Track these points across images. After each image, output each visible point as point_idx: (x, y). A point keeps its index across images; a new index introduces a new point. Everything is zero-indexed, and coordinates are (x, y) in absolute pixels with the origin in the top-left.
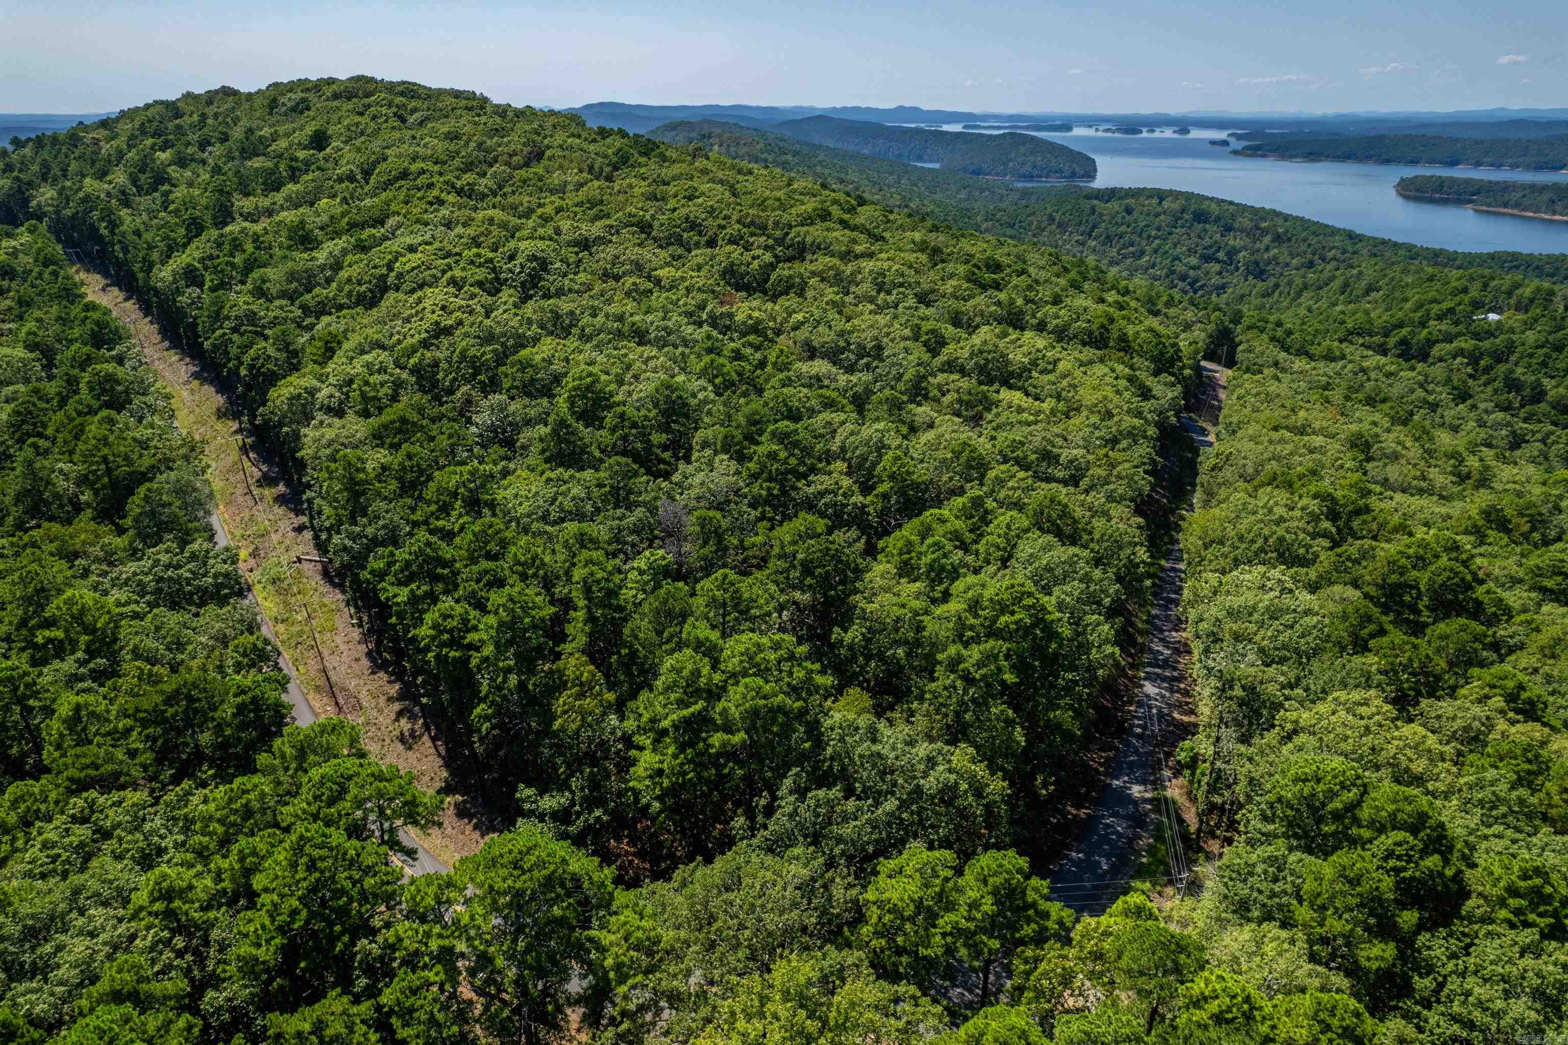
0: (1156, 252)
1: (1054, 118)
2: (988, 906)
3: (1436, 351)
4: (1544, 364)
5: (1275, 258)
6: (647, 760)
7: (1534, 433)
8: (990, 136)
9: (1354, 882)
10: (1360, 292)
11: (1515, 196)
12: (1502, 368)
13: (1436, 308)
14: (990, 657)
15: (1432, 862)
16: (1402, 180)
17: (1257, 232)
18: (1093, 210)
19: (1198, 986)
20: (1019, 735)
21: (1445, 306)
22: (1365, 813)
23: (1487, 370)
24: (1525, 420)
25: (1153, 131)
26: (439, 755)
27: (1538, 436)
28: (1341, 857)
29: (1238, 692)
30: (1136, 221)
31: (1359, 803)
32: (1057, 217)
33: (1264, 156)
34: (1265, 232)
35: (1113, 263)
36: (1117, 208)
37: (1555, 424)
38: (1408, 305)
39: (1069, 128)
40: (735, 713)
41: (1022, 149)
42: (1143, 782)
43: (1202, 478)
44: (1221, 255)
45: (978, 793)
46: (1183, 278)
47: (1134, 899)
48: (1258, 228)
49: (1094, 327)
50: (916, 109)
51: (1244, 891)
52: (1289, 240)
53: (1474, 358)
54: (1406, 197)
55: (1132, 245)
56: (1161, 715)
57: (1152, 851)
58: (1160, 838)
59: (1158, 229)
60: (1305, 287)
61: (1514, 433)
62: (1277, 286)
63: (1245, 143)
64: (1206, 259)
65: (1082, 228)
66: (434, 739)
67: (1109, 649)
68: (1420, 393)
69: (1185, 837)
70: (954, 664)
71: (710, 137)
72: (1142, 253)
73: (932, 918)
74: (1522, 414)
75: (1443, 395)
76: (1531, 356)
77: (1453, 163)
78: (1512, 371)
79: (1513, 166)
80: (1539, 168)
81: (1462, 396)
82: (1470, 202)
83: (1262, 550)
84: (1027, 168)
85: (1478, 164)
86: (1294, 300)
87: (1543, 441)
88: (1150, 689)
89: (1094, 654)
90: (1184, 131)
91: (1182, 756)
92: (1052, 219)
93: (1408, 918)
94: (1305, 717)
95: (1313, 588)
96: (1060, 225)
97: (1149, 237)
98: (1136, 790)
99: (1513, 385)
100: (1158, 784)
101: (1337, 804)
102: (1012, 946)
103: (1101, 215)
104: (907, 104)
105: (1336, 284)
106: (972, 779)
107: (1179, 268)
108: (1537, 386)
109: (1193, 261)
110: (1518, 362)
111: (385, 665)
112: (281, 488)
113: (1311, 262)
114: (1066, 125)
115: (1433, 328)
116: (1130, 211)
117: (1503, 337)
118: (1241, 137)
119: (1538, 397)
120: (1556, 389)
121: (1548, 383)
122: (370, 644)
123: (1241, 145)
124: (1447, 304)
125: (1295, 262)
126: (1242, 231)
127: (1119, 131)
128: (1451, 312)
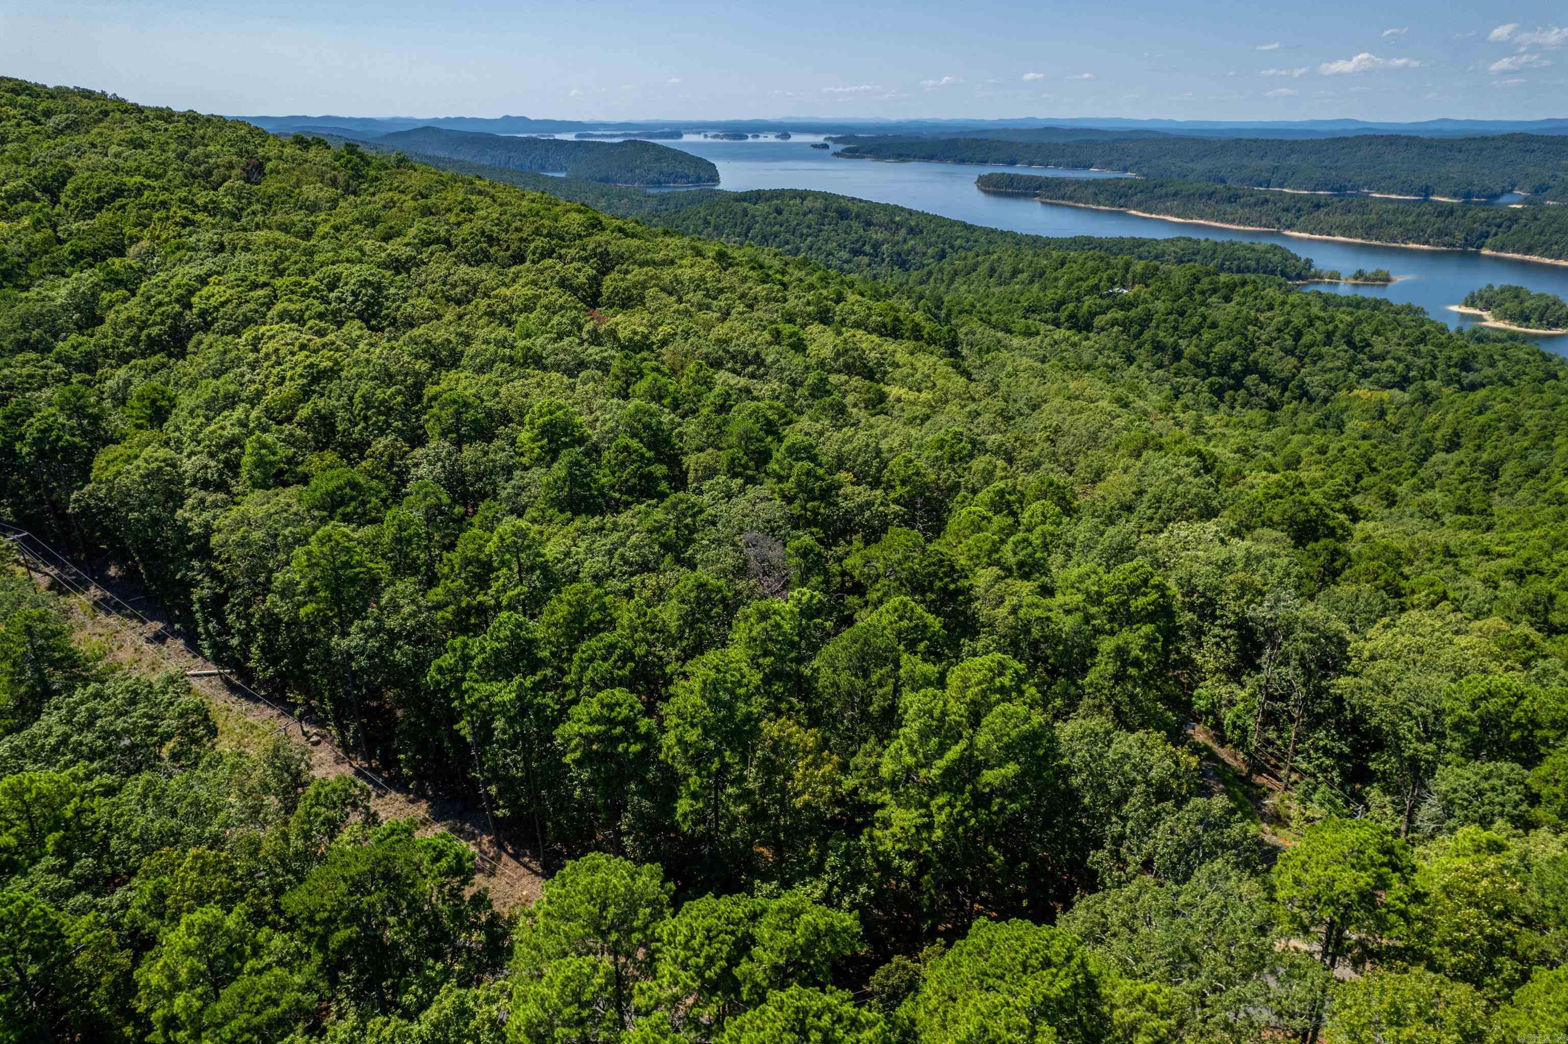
0: (810, 248)
1: (664, 125)
4: (1176, 328)
5: (913, 249)
6: (900, 818)
7: (1185, 385)
8: (612, 144)
10: (1008, 275)
11: (1069, 190)
12: (1148, 333)
13: (1084, 285)
16: (980, 177)
17: (893, 226)
18: (745, 213)
23: (1138, 335)
24: (1176, 375)
25: (757, 136)
26: (536, 874)
27: (1188, 387)
30: (787, 221)
32: (712, 220)
33: (862, 158)
34: (899, 225)
36: (766, 209)
37: (1196, 376)
38: (1061, 283)
39: (680, 136)
40: (999, 747)
41: (646, 156)
44: (867, 248)
48: (892, 222)
49: (887, 320)
50: (523, 119)
52: (921, 232)
53: (1125, 325)
54: (987, 192)
55: (787, 243)
59: (809, 227)
60: (956, 273)
62: (930, 273)
64: (856, 252)
65: (738, 230)
66: (516, 857)
72: (798, 251)
74: (1173, 370)
76: (1165, 321)
77: (1012, 163)
78: (1157, 335)
79: (1057, 165)
80: (1075, 166)
81: (1129, 358)
82: (1036, 195)
84: (653, 175)
85: (1031, 164)
86: (949, 285)
87: (1192, 391)
90: (786, 136)
92: (707, 223)
96: (716, 228)
97: (802, 235)
99: (1158, 347)
103: (753, 217)
104: (514, 114)
105: (983, 268)
108: (1175, 346)
109: (845, 255)
110: (1157, 327)
111: (397, 784)
112: (95, 592)
113: (943, 250)
114: (676, 132)
115: (1088, 302)
116: (779, 212)
117: (1140, 307)
118: (836, 141)
119: (1178, 355)
120: (1189, 347)
121: (1183, 343)
122: (359, 762)
123: (840, 147)
124: (1092, 282)
125: (930, 251)
126: (881, 226)
127: (726, 136)
128: (1095, 288)
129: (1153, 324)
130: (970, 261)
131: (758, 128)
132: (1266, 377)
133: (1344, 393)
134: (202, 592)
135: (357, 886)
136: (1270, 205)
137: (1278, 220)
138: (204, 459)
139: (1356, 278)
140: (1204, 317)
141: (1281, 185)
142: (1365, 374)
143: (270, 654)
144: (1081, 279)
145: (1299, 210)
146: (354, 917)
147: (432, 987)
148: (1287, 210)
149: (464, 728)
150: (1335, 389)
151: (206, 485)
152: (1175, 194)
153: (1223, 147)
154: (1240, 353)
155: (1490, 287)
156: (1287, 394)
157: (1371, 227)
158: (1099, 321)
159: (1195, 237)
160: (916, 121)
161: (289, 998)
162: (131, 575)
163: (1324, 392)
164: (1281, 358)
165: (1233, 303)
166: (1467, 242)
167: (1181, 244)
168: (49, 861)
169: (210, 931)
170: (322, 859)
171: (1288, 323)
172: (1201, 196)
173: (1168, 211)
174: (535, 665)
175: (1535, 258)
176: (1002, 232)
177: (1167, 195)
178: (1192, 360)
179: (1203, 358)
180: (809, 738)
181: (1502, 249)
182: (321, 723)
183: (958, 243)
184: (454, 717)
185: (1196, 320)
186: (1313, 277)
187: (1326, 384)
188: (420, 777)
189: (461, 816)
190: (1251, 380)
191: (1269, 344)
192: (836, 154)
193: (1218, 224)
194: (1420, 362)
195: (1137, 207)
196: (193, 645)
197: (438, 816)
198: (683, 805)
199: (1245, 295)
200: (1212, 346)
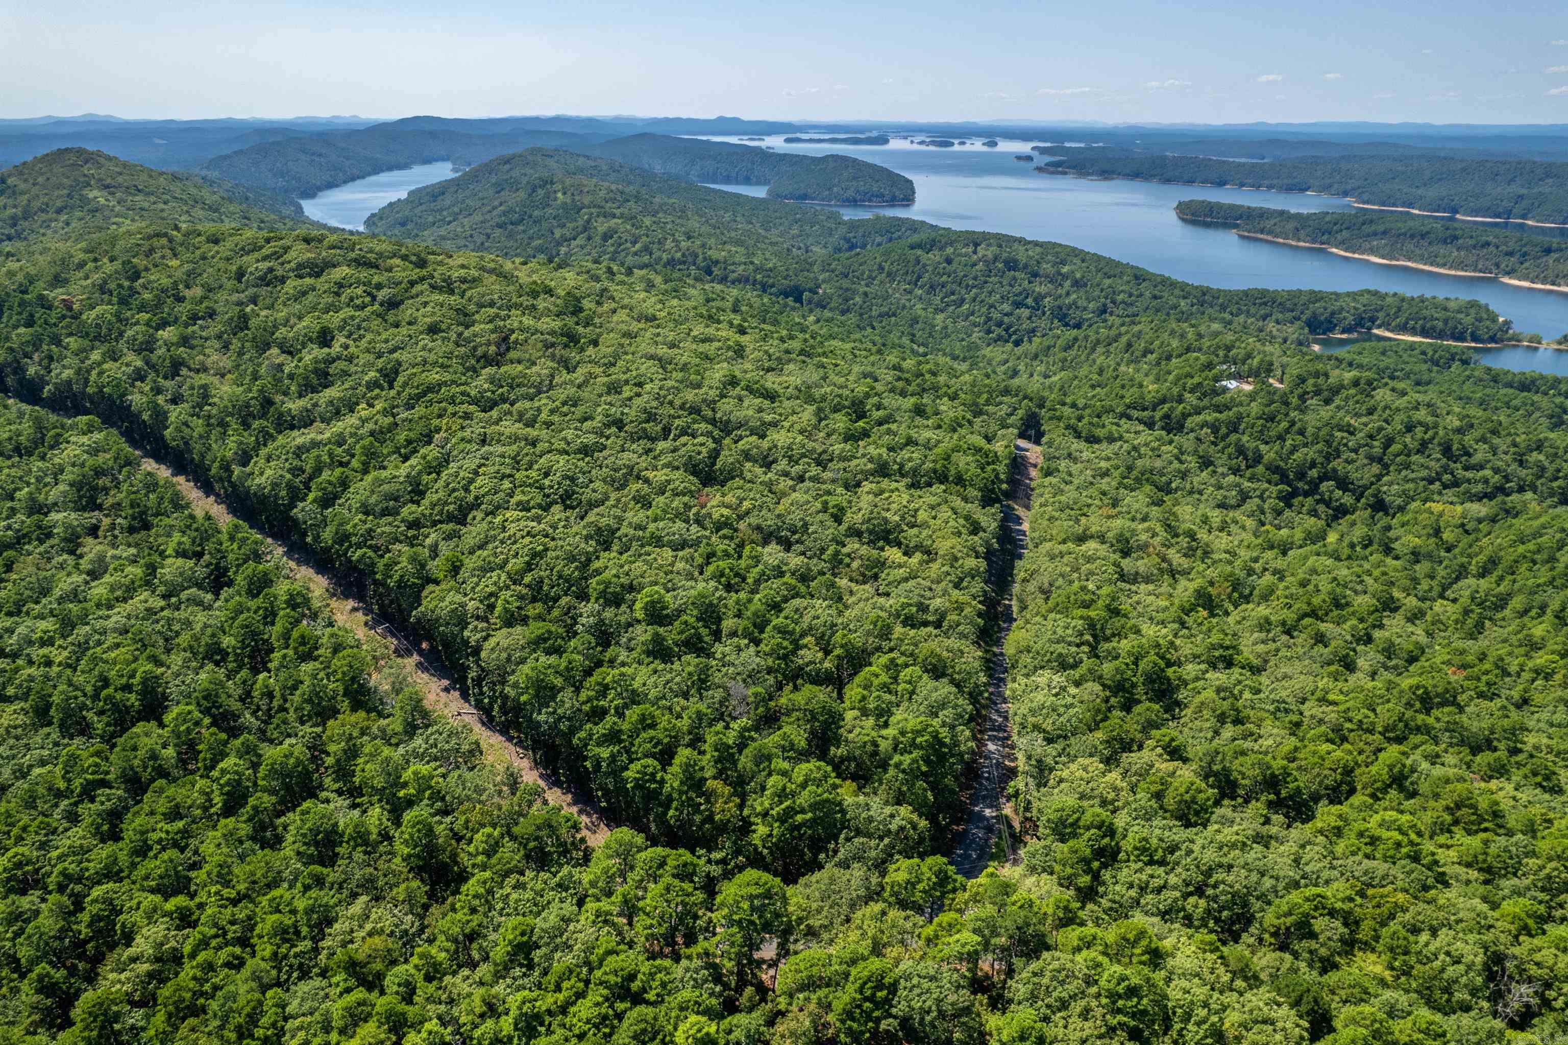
0: (974, 300)
2: (934, 879)
3: (1190, 423)
4: (1262, 432)
5: (1075, 303)
6: (761, 830)
7: (1254, 490)
9: (1076, 852)
11: (1269, 223)
12: (1233, 437)
13: (1190, 382)
14: (914, 761)
15: (1107, 840)
16: (1180, 203)
17: (1059, 278)
18: (918, 261)
19: (1014, 898)
20: (930, 796)
21: (1196, 380)
22: (1081, 823)
23: (1224, 438)
24: (1250, 480)
25: (963, 143)
27: (1258, 493)
28: (1071, 843)
29: (1033, 762)
31: (1079, 819)
32: (886, 266)
33: (1064, 173)
34: (1065, 276)
35: (938, 310)
36: (938, 258)
37: (1269, 482)
38: (1170, 379)
39: (886, 141)
40: (806, 805)
41: (845, 171)
42: (991, 807)
43: (1016, 588)
44: (1029, 301)
45: (914, 827)
46: (999, 324)
47: (990, 870)
48: (1059, 274)
50: (735, 119)
51: (1034, 861)
52: (1085, 285)
53: (1215, 428)
55: (953, 293)
56: (998, 764)
57: (997, 845)
58: (1000, 838)
59: (975, 278)
61: (1241, 492)
63: (1048, 159)
64: (1018, 305)
65: (909, 277)
66: (607, 826)
67: (970, 744)
68: (1176, 464)
69: (1013, 835)
70: (897, 766)
71: (552, 183)
72: (963, 301)
73: (914, 885)
74: (1248, 473)
75: (1192, 462)
76: (1253, 425)
78: (1240, 439)
81: (1206, 463)
82: (1236, 226)
83: (1049, 661)
84: (850, 193)
87: (1261, 497)
88: (991, 747)
89: (963, 748)
90: (993, 143)
91: (1011, 791)
93: (1096, 864)
94: (1065, 774)
95: (1077, 684)
97: (967, 286)
98: (988, 812)
99: (1241, 451)
100: (999, 808)
101: (1070, 820)
102: (943, 894)
103: (924, 266)
106: (911, 822)
107: (996, 315)
108: (1256, 451)
109: (1006, 307)
110: (1244, 431)
111: (557, 783)
112: (416, 657)
113: (1105, 305)
114: (884, 136)
116: (949, 261)
118: (1042, 151)
119: (1258, 458)
120: (1270, 453)
121: (1264, 448)
122: (541, 770)
123: (1045, 160)
125: (1091, 306)
126: (1046, 277)
127: (933, 143)
129: (1241, 427)
130: (1113, 332)
131: (965, 133)
132: (1343, 483)
133: (1417, 504)
134: (472, 674)
135: (539, 828)
136: (1491, 248)
137: (1497, 265)
138: (478, 604)
139: (1560, 343)
140: (1293, 423)
141: (1524, 217)
142: (1452, 485)
143: (504, 710)
144: (1190, 375)
145: (1525, 255)
146: (537, 839)
147: (561, 866)
149: (588, 764)
151: (478, 618)
152: (1384, 233)
153: (1464, 170)
154: (1320, 460)
156: (1361, 501)
161: (514, 863)
162: (433, 649)
163: (1399, 501)
164: (1364, 466)
167: (1365, 299)
168: (426, 802)
169: (489, 836)
170: (525, 816)
172: (1412, 236)
173: (1372, 251)
174: (620, 741)
177: (1375, 234)
178: (1269, 466)
179: (1281, 464)
180: (727, 790)
182: (526, 748)
184: (585, 758)
185: (1284, 425)
186: (1510, 340)
187: (1404, 494)
188: (568, 782)
189: (586, 803)
190: (1326, 486)
191: (1355, 451)
192: (1039, 169)
193: (1427, 268)
194: (1523, 473)
195: (1339, 245)
196: (465, 696)
197: (575, 802)
198: (671, 813)
200: (1293, 452)
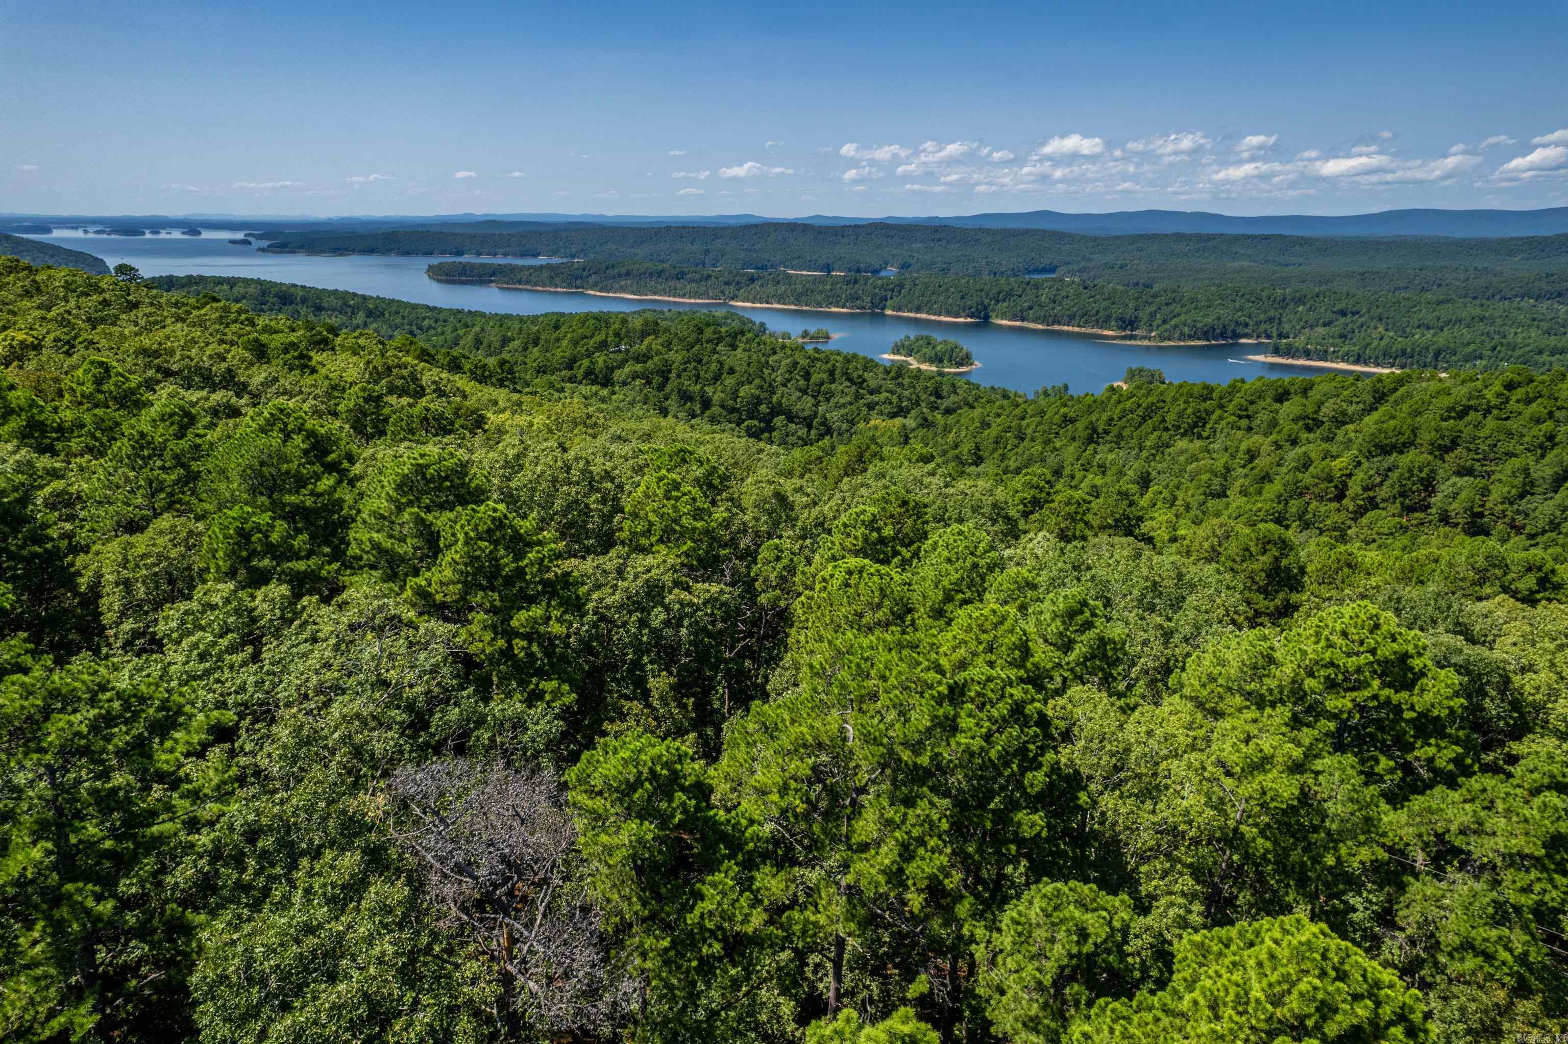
4: (697, 377)
10: (498, 345)
11: (523, 276)
16: (428, 267)
25: (158, 233)
33: (293, 252)
34: (355, 309)
37: (730, 422)
38: (565, 343)
39: (48, 231)
48: (346, 304)
53: (646, 378)
54: (439, 281)
63: (268, 242)
77: (460, 253)
78: (681, 385)
79: (506, 255)
80: (523, 255)
82: (492, 282)
85: (479, 254)
90: (194, 232)
99: (686, 396)
108: (703, 394)
110: (679, 376)
114: (43, 226)
115: (600, 359)
117: (656, 359)
118: (259, 237)
119: (706, 404)
120: (717, 394)
121: (709, 390)
123: (265, 244)
124: (598, 338)
126: (333, 310)
127: (115, 232)
128: (604, 345)
129: (673, 375)
130: (450, 336)
131: (157, 225)
132: (791, 418)
133: (862, 425)
137: (723, 292)
139: (804, 337)
140: (720, 365)
142: (871, 407)
144: (585, 337)
148: (727, 283)
150: (852, 423)
152: (628, 274)
154: (763, 396)
155: (908, 337)
156: (813, 432)
157: (800, 295)
158: (619, 375)
159: (658, 308)
160: (349, 218)
164: (800, 398)
165: (739, 350)
166: (874, 306)
171: (795, 364)
172: (651, 275)
173: (623, 290)
175: (923, 316)
176: (470, 312)
177: (620, 275)
178: (722, 406)
179: (731, 403)
181: (899, 310)
183: (426, 323)
185: (714, 366)
187: (844, 418)
190: (779, 421)
191: (784, 385)
192: (262, 249)
193: (672, 299)
195: (593, 287)
199: (748, 341)
200: (737, 391)
